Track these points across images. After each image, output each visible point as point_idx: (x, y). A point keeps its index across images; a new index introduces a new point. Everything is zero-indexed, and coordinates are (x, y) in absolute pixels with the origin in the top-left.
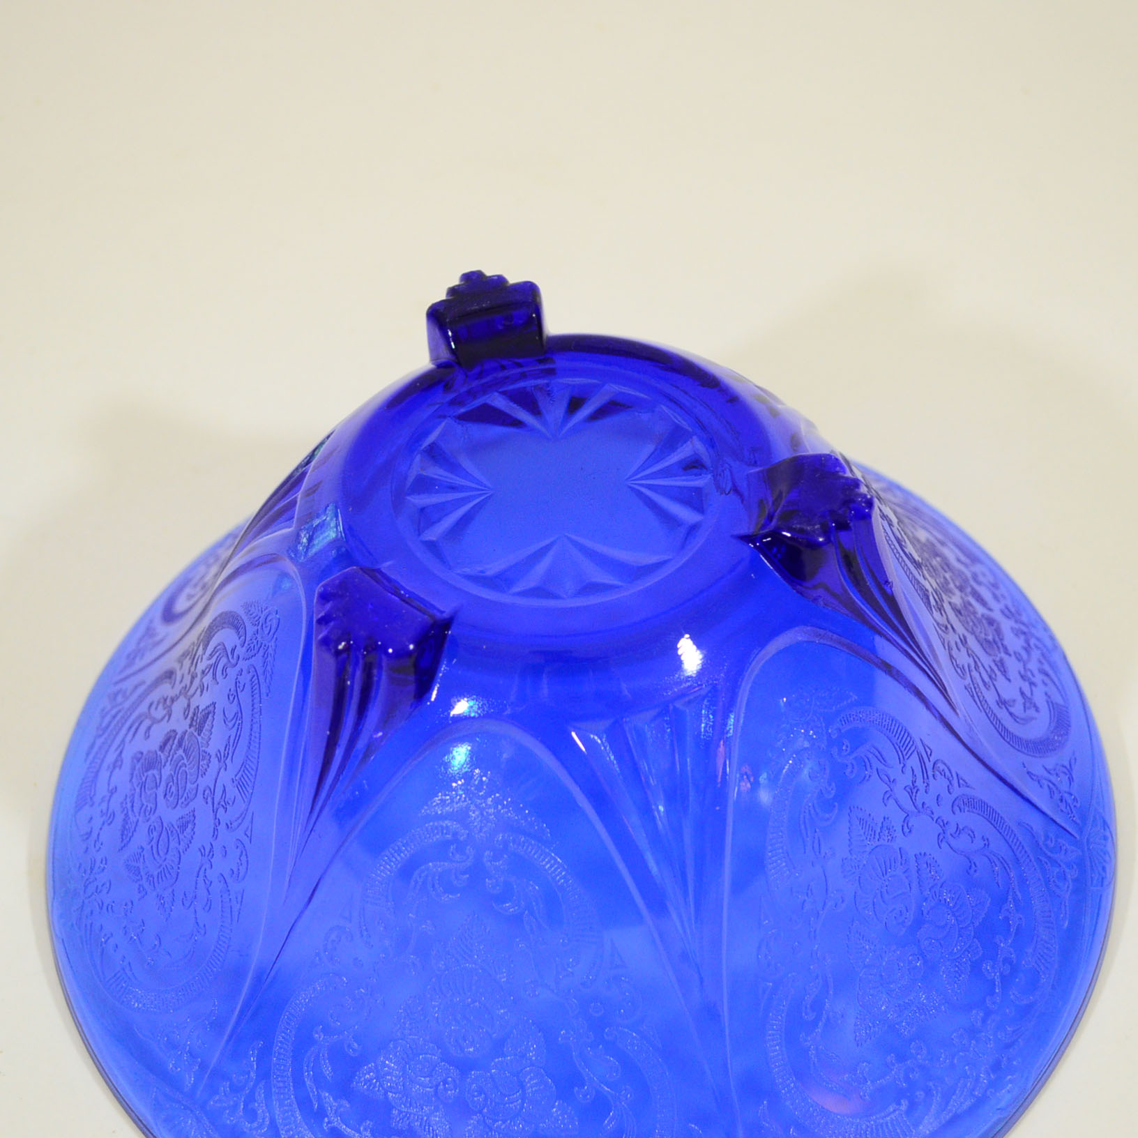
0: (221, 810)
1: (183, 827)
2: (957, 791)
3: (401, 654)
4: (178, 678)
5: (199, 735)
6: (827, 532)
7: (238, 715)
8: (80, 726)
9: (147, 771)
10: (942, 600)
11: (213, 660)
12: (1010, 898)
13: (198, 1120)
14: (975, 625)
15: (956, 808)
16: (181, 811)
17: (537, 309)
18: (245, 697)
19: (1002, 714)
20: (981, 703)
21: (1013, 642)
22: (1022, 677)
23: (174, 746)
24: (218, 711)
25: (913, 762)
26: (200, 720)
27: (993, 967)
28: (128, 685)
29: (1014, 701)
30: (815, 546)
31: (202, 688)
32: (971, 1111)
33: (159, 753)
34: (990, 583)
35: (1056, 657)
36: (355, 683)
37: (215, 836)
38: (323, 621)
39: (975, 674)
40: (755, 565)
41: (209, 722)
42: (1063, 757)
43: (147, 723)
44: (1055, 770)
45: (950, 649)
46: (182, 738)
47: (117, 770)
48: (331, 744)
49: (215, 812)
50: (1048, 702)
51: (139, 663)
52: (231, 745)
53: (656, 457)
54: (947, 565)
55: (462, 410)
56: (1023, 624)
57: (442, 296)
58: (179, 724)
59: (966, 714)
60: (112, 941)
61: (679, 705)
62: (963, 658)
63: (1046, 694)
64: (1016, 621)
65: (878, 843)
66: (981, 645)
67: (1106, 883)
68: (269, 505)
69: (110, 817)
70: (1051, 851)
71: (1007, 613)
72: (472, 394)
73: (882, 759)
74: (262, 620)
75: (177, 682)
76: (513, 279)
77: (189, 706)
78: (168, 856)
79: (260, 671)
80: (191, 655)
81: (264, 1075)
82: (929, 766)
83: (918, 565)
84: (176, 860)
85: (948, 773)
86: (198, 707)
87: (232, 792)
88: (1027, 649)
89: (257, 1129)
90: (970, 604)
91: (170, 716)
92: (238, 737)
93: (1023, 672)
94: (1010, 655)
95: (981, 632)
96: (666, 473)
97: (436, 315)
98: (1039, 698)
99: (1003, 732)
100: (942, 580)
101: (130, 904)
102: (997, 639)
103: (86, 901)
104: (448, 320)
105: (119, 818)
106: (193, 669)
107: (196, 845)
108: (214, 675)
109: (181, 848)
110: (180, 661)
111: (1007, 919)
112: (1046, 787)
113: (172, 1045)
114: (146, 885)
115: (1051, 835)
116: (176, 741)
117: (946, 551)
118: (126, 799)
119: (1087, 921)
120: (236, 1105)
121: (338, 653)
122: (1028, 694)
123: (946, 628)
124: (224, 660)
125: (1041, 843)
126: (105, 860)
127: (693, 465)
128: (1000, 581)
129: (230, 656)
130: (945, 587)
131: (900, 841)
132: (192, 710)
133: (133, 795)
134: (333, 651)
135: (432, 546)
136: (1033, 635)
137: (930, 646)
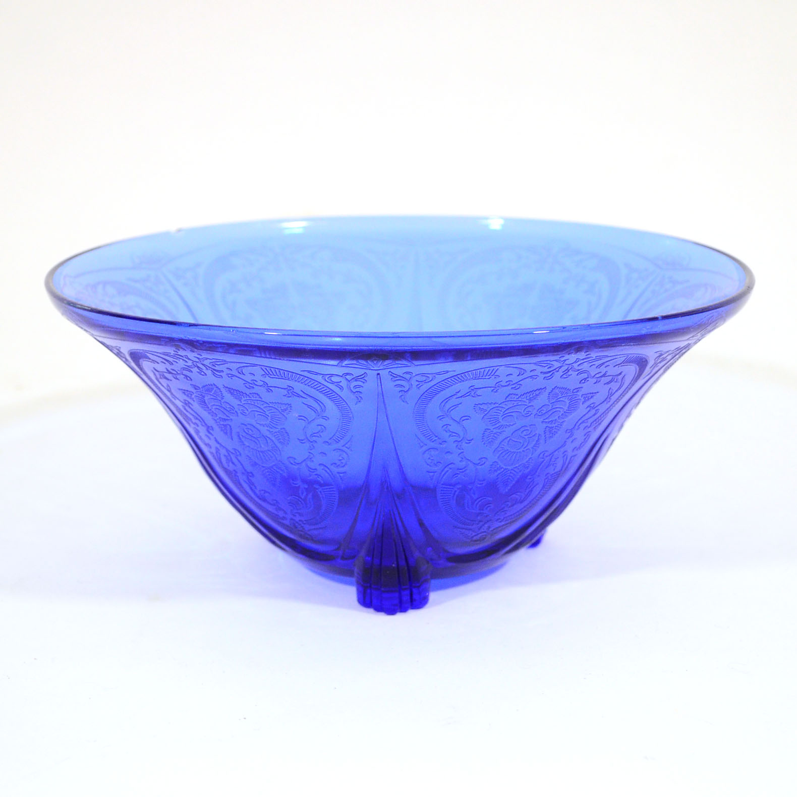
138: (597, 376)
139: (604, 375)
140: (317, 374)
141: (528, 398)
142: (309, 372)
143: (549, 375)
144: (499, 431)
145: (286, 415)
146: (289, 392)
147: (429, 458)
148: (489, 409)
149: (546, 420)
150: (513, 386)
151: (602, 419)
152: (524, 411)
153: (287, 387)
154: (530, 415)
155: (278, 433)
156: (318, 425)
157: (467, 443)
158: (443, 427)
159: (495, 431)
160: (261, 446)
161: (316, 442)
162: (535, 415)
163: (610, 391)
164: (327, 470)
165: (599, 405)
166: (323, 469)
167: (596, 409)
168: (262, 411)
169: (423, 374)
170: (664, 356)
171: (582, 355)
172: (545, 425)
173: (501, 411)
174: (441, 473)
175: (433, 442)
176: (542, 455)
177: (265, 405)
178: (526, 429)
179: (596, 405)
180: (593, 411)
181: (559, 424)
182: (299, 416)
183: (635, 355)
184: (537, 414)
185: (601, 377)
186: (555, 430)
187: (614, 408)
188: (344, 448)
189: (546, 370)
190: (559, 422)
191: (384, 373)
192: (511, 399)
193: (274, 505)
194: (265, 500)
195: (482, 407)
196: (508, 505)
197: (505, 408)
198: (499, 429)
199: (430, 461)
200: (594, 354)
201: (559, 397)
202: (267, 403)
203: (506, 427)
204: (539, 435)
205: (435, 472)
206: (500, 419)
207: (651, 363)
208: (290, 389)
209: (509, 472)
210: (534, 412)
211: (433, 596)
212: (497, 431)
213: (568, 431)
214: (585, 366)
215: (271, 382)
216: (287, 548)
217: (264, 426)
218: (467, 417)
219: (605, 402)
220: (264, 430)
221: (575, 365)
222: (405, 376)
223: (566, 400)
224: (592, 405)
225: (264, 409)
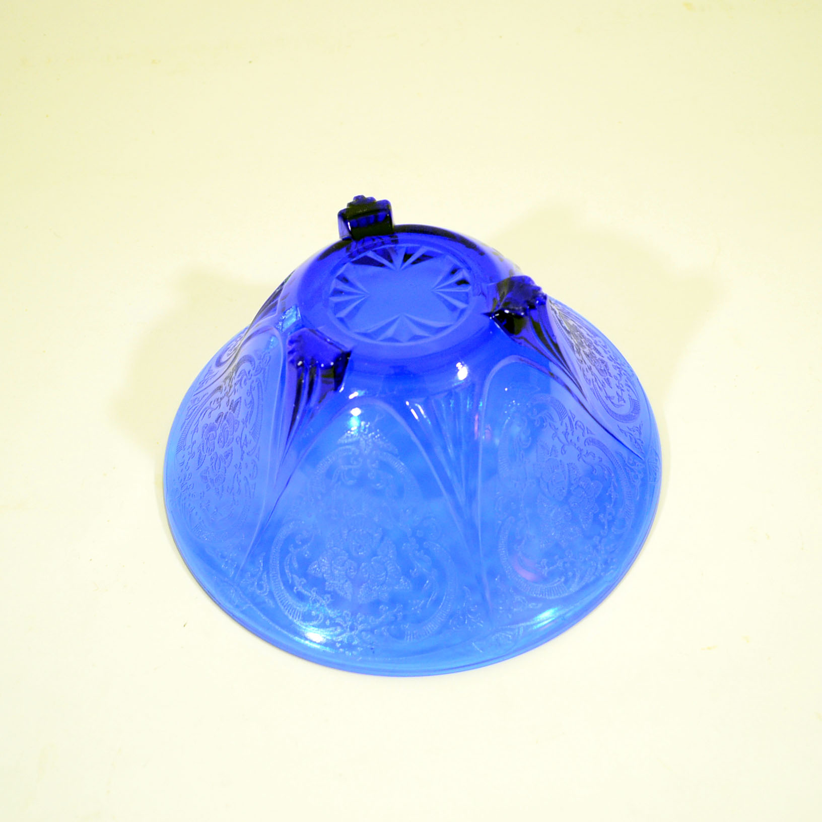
0: (245, 446)
1: (227, 456)
2: (587, 436)
3: (328, 367)
4: (224, 389)
5: (234, 412)
6: (525, 310)
7: (252, 402)
8: (178, 416)
9: (210, 432)
10: (580, 349)
11: (240, 378)
12: (612, 485)
13: (236, 591)
14: (595, 362)
15: (586, 444)
16: (226, 449)
17: (389, 212)
18: (255, 393)
19: (608, 402)
20: (598, 397)
21: (614, 372)
22: (617, 386)
23: (222, 420)
24: (243, 401)
25: (566, 420)
26: (234, 406)
27: (604, 517)
28: (201, 395)
29: (614, 397)
30: (520, 317)
31: (235, 391)
32: (594, 582)
33: (215, 423)
34: (602, 345)
35: (633, 379)
36: (306, 381)
37: (242, 459)
38: (291, 352)
39: (595, 383)
40: (492, 328)
41: (238, 406)
42: (637, 423)
43: (209, 411)
44: (633, 428)
45: (583, 371)
46: (226, 415)
47: (196, 433)
48: (295, 411)
49: (242, 447)
50: (629, 399)
51: (205, 386)
52: (249, 416)
53: (446, 279)
54: (582, 335)
55: (354, 259)
56: (618, 364)
57: (345, 207)
58: (224, 409)
59: (590, 400)
60: (194, 512)
61: (457, 390)
62: (590, 376)
63: (629, 395)
64: (615, 363)
65: (550, 457)
66: (598, 371)
67: (656, 480)
68: (266, 304)
69: (192, 455)
70: (631, 465)
71: (611, 359)
72: (359, 252)
73: (552, 419)
74: (262, 357)
75: (223, 391)
76: (378, 198)
77: (229, 400)
78: (220, 470)
79: (262, 380)
80: (230, 378)
81: (266, 569)
82: (574, 423)
83: (568, 332)
84: (224, 471)
85: (582, 427)
86: (233, 400)
87: (250, 438)
88: (620, 375)
89: (263, 593)
90: (593, 353)
91: (220, 406)
92: (252, 412)
93: (618, 385)
94: (612, 377)
95: (598, 366)
96: (449, 286)
97: (343, 216)
98: (626, 397)
99: (608, 410)
100: (580, 341)
101: (202, 494)
102: (606, 369)
103: (182, 493)
104: (348, 217)
105: (197, 454)
106: (230, 384)
107: (233, 463)
108: (240, 384)
109: (226, 466)
110: (224, 381)
111: (610, 495)
112: (628, 436)
113: (223, 557)
114: (210, 484)
115: (631, 458)
116: (223, 417)
117: (582, 330)
118: (200, 446)
119: (647, 497)
120: (253, 583)
121: (298, 367)
122: (620, 394)
123: (582, 362)
124: (245, 377)
125: (626, 461)
126: (190, 474)
127: (463, 282)
128: (607, 345)
129: (248, 375)
130: (581, 344)
131: (560, 457)
132: (230, 402)
133: (203, 444)
134: (296, 365)
135: (341, 320)
136: (622, 369)
137: (575, 369)
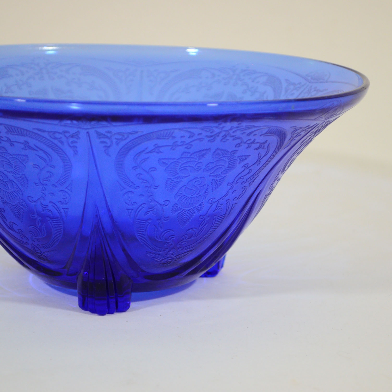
22: (249, 147)
122: (258, 145)
138: (249, 142)
139: (253, 142)
140: (44, 131)
141: (198, 156)
142: (38, 130)
143: (212, 138)
144: (178, 180)
145: (25, 164)
146: (26, 146)
147: (128, 199)
148: (169, 163)
149: (213, 174)
150: (186, 146)
151: (255, 177)
152: (195, 166)
153: (24, 142)
154: (200, 169)
155: (20, 178)
156: (47, 172)
157: (155, 189)
158: (136, 175)
159: (175, 180)
160: (9, 189)
161: (47, 185)
162: (204, 170)
163: (259, 155)
164: (55, 206)
165: (251, 166)
166: (52, 206)
167: (249, 169)
168: (8, 161)
169: (119, 134)
170: (299, 131)
171: (235, 124)
172: (211, 178)
173: (179, 165)
174: (136, 211)
175: (130, 186)
176: (210, 201)
177: (11, 156)
178: (197, 180)
179: (249, 166)
180: (247, 171)
181: (222, 177)
182: (34, 165)
183: (276, 128)
184: (205, 169)
185: (251, 143)
186: (220, 182)
187: (264, 170)
188: (67, 190)
189: (209, 134)
190: (222, 176)
191: (92, 132)
192: (185, 156)
193: (19, 233)
194: (12, 229)
195: (164, 161)
196: (186, 237)
197: (181, 163)
198: (178, 179)
199: (129, 201)
200: (244, 124)
201: (221, 157)
202: (10, 154)
203: (182, 178)
204: (208, 185)
205: (132, 210)
206: (178, 171)
207: (289, 136)
208: (26, 143)
209: (186, 212)
210: (203, 167)
211: (133, 305)
212: (177, 180)
213: (229, 184)
214: (238, 134)
215: (13, 138)
216: (31, 267)
217: (10, 173)
218: (154, 169)
219: (256, 164)
220: (10, 175)
221: (231, 132)
222: (107, 134)
223: (226, 160)
224: (246, 165)
225: (9, 160)
